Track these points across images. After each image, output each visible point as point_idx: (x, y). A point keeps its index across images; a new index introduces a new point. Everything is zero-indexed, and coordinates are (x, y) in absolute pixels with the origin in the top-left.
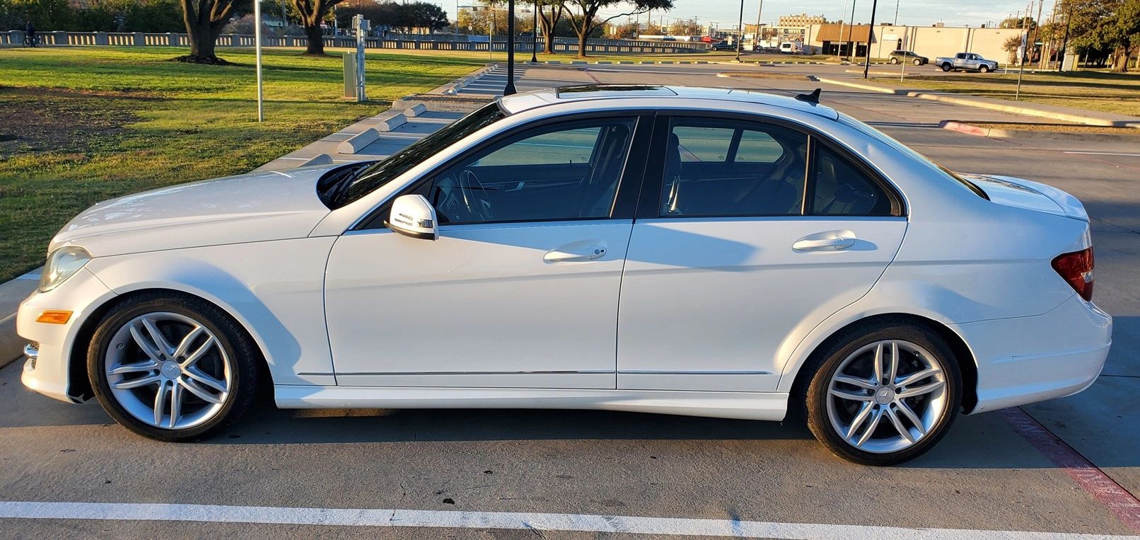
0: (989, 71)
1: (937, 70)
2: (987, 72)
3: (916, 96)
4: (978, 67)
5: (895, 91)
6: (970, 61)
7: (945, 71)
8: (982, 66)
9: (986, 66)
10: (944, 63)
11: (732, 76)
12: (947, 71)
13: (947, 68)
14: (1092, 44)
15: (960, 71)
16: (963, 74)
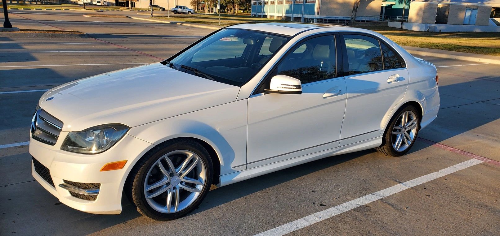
0: (192, 14)
1: (171, 13)
2: (191, 14)
3: (181, 24)
4: (187, 12)
5: (170, 22)
6: (184, 10)
7: (175, 13)
8: (189, 12)
9: (191, 12)
10: (174, 10)
11: (92, 16)
12: (176, 14)
13: (175, 12)
14: (222, 3)
15: (180, 14)
16: (182, 15)
